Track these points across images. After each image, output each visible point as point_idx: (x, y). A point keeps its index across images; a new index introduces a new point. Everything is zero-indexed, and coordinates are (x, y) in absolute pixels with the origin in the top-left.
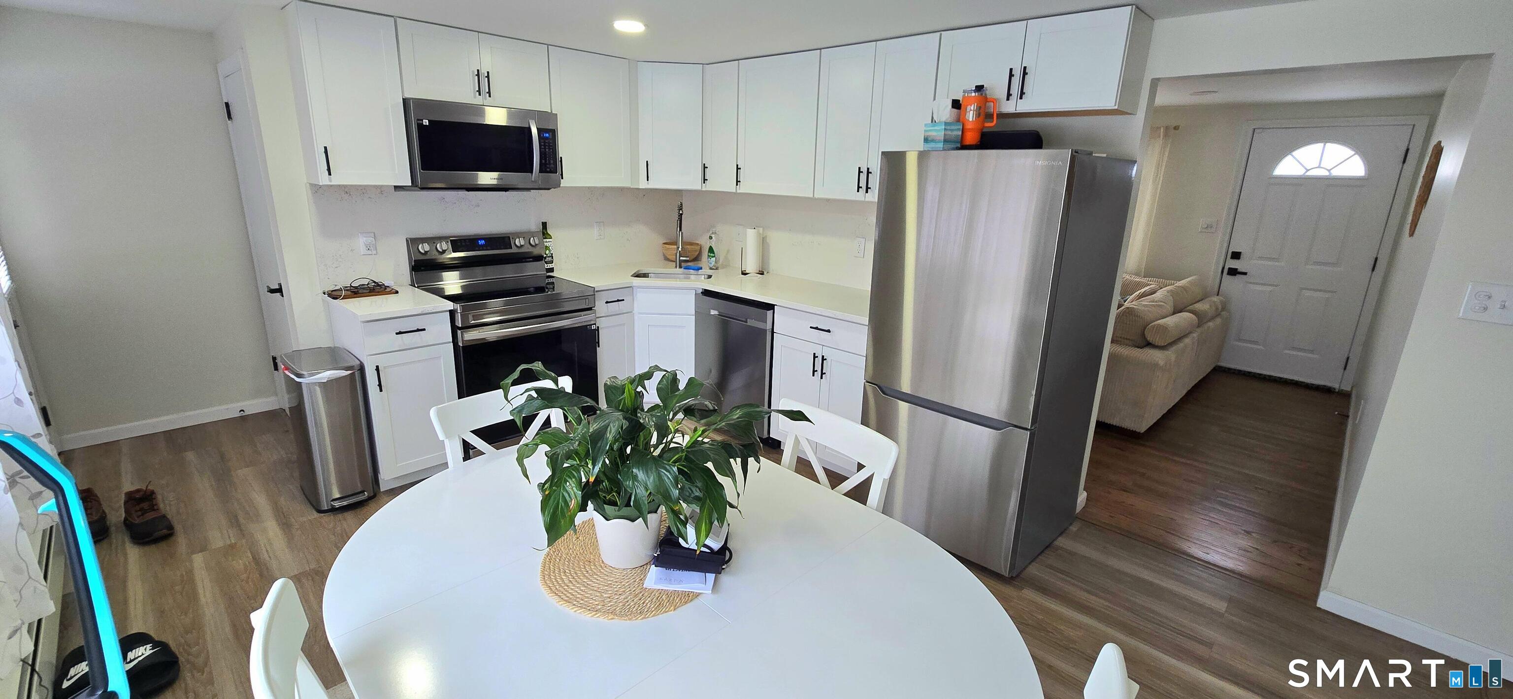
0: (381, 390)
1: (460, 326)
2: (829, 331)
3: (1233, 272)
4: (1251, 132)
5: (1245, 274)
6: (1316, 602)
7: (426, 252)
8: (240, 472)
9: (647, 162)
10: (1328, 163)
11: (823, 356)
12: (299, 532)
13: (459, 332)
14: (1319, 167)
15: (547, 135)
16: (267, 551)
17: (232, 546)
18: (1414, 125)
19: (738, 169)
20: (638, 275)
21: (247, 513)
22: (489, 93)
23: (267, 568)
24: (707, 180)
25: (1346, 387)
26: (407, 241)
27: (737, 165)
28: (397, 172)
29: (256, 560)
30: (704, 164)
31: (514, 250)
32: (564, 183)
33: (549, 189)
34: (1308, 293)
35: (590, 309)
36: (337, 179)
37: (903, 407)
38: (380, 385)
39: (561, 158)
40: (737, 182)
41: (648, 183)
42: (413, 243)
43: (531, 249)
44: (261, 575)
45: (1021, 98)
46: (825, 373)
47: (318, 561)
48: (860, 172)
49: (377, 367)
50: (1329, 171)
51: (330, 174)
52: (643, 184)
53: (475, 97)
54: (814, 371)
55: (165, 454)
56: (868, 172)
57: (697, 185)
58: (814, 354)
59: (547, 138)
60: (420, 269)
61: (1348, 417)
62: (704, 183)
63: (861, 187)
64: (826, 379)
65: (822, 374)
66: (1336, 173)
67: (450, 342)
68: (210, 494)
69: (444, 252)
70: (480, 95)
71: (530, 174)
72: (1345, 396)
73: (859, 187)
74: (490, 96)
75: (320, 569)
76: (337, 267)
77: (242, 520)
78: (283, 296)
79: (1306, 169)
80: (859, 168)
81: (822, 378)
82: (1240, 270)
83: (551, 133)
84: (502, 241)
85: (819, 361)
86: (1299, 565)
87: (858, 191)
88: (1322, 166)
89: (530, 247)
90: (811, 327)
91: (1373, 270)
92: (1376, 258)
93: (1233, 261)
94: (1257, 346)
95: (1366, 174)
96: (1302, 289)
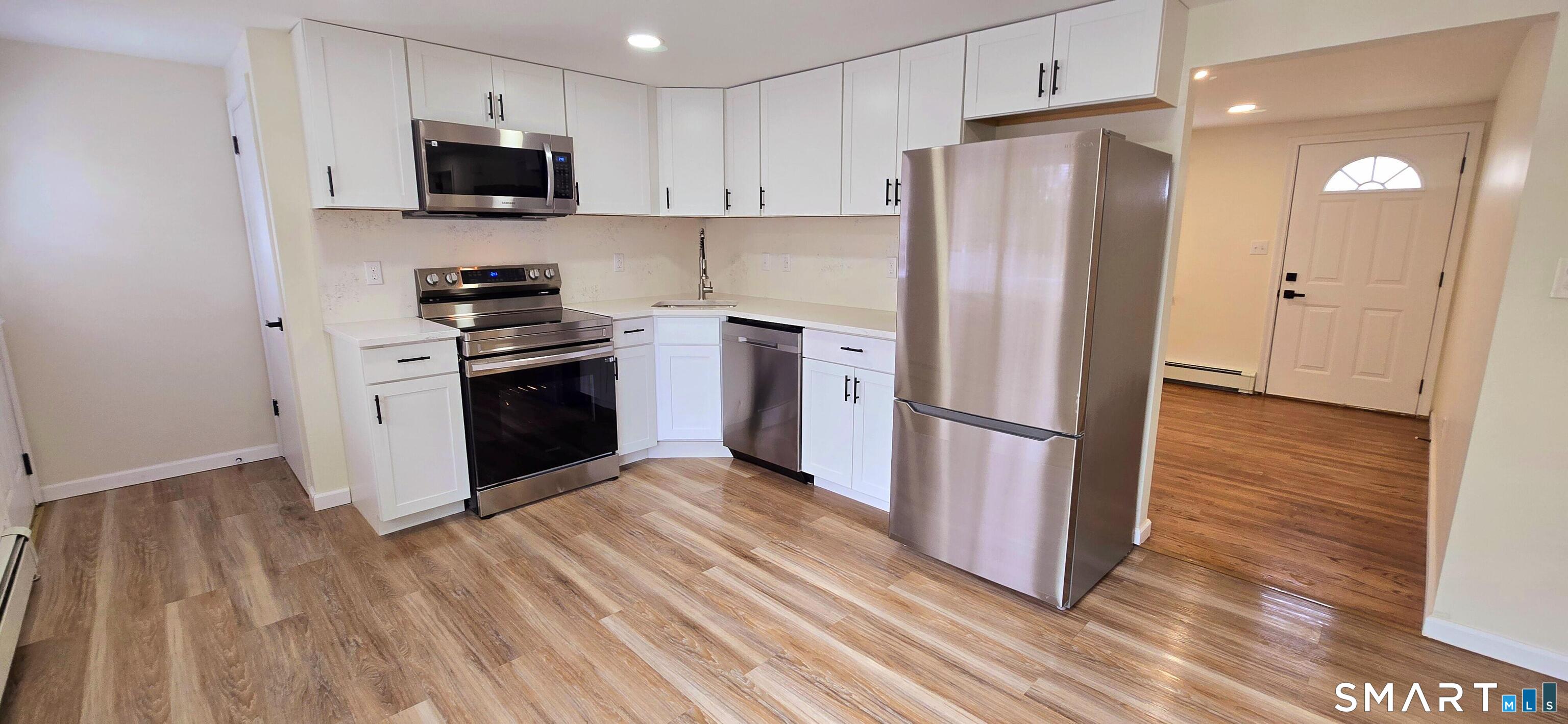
0: (380, 423)
1: (468, 356)
2: (861, 351)
3: (1289, 295)
4: (1296, 150)
5: (1303, 295)
6: (1420, 630)
7: (435, 283)
8: (229, 520)
9: (667, 189)
10: (1380, 177)
11: (856, 379)
12: (286, 578)
13: (467, 362)
14: (1372, 181)
15: (563, 159)
16: (249, 598)
17: (212, 594)
18: (1468, 134)
19: (761, 191)
20: (659, 306)
21: (232, 559)
22: (502, 116)
23: (247, 616)
24: (730, 206)
25: (1423, 412)
26: (415, 271)
27: (761, 188)
28: (404, 194)
29: (236, 608)
30: (727, 190)
31: (528, 282)
32: (579, 210)
33: (564, 215)
34: (1371, 313)
35: (608, 340)
36: (340, 201)
37: (944, 425)
38: (379, 417)
39: (577, 183)
40: (761, 205)
41: (669, 211)
42: (421, 274)
43: (546, 282)
44: (240, 624)
45: (1054, 93)
46: (858, 397)
47: (304, 608)
48: (888, 184)
49: (377, 397)
50: (1383, 184)
51: (333, 195)
52: (664, 212)
53: (487, 120)
54: (847, 395)
55: (153, 503)
56: (897, 184)
57: (720, 212)
58: (846, 377)
59: (561, 162)
60: (429, 301)
61: (1429, 441)
62: (727, 209)
63: (890, 200)
64: (860, 403)
65: (856, 398)
66: (1390, 186)
67: (456, 372)
68: (194, 543)
69: (454, 282)
70: (492, 118)
71: (544, 199)
72: (1426, 420)
73: (888, 200)
74: (503, 120)
75: (304, 615)
76: (340, 297)
77: (225, 567)
78: (282, 330)
79: (1358, 184)
80: (888, 180)
81: (855, 402)
82: (1297, 292)
83: (566, 158)
84: (517, 272)
85: (851, 384)
86: (1396, 592)
87: (887, 204)
88: (1374, 180)
89: (545, 279)
90: (842, 348)
91: (1440, 285)
92: (1442, 274)
93: (1289, 283)
94: (1322, 373)
95: (1422, 185)
96: (1366, 309)
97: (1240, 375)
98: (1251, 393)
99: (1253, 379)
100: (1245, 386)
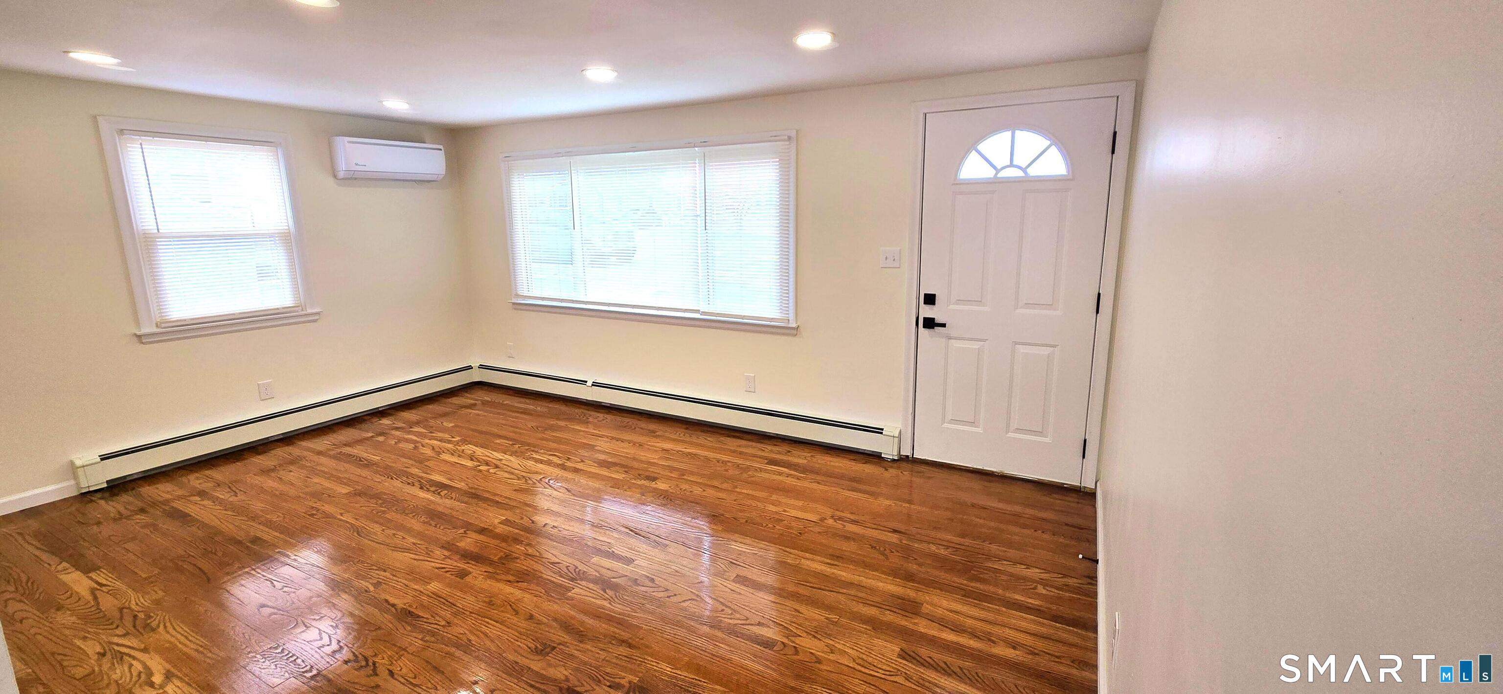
3: (930, 323)
4: (921, 116)
5: (944, 325)
10: (1021, 159)
14: (1012, 165)
18: (1118, 97)
25: (1089, 484)
34: (1022, 349)
50: (1024, 170)
61: (1097, 562)
66: (1033, 172)
72: (1090, 496)
79: (996, 169)
82: (938, 320)
88: (1014, 163)
91: (1097, 312)
92: (1099, 295)
93: (927, 307)
94: (973, 429)
95: (1068, 171)
96: (1016, 343)
97: (882, 433)
98: (896, 458)
99: (896, 440)
100: (889, 451)
